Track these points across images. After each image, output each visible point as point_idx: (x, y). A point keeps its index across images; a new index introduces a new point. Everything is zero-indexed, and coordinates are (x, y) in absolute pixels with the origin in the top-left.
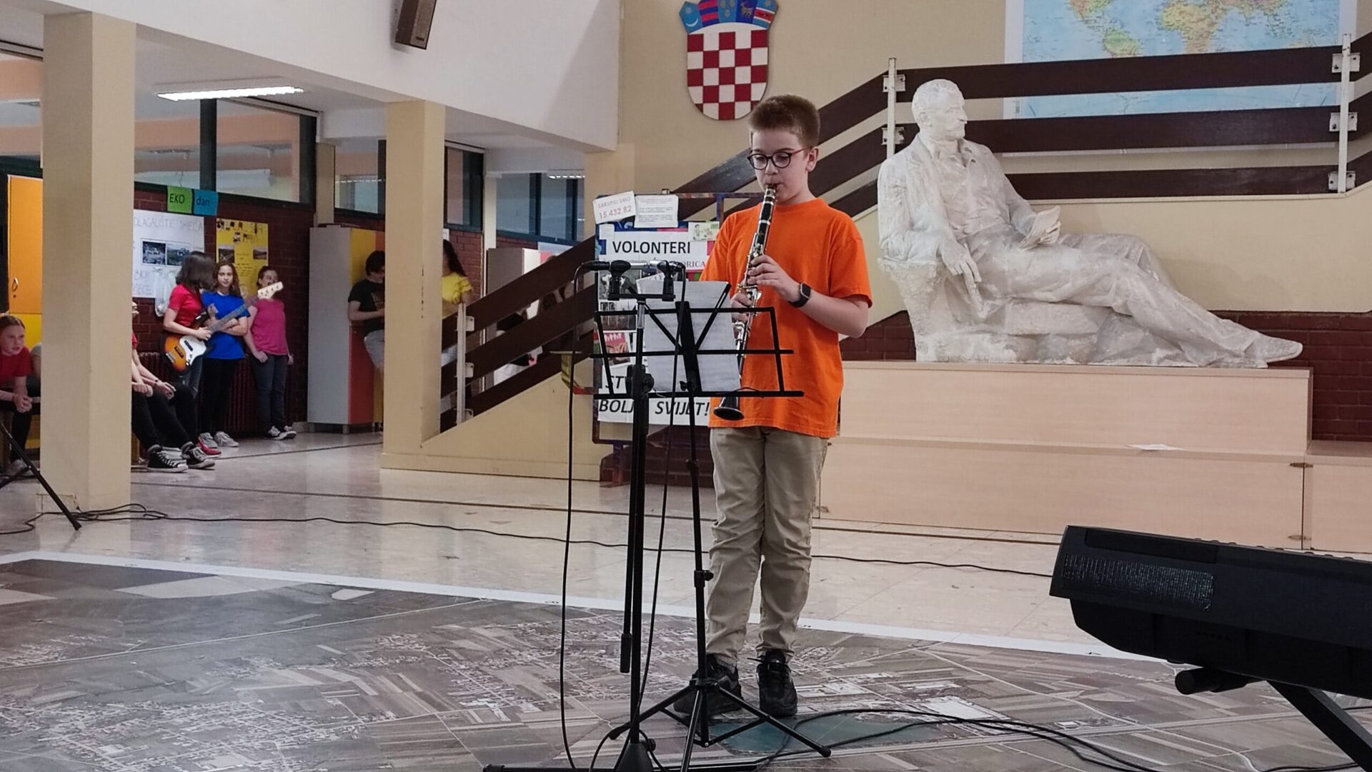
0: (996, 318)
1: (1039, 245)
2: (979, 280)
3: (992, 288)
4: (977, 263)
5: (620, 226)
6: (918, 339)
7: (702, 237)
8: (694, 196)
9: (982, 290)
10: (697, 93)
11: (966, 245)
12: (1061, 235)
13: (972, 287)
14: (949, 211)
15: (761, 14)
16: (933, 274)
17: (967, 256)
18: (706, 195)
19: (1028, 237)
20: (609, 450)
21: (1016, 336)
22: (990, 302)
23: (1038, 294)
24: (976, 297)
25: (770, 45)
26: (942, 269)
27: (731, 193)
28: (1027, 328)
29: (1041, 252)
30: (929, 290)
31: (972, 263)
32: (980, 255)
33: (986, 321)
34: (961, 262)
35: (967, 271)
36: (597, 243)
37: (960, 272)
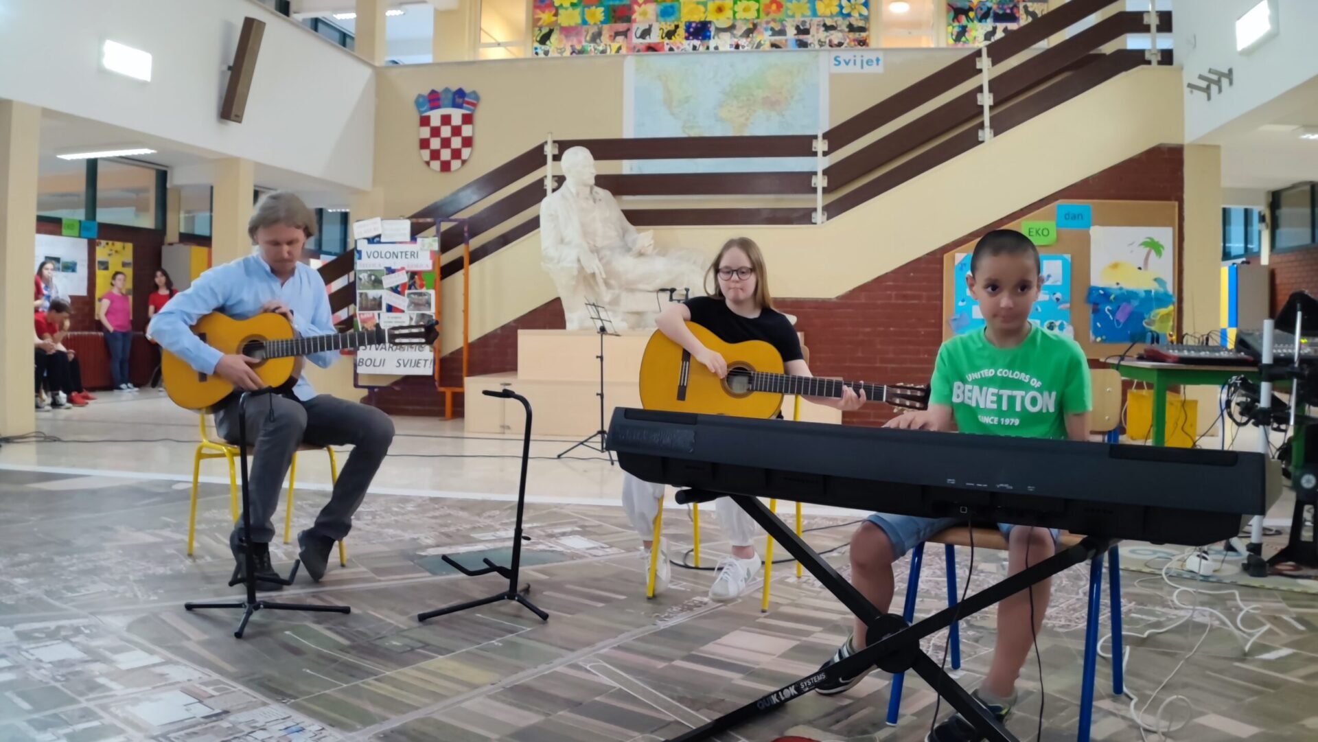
0: (615, 302)
1: (641, 254)
2: (604, 276)
3: (613, 282)
4: (604, 265)
5: (371, 241)
6: (568, 315)
7: (426, 247)
8: (421, 220)
9: (607, 284)
10: (426, 154)
11: (596, 254)
12: (655, 248)
13: (600, 281)
14: (586, 233)
15: (468, 103)
16: (575, 273)
17: (597, 261)
18: (429, 220)
19: (634, 249)
20: (365, 392)
21: (628, 313)
22: (611, 291)
23: (641, 286)
24: (603, 287)
25: (474, 123)
26: (581, 269)
27: (447, 218)
28: (635, 308)
29: (642, 259)
30: (574, 283)
31: (600, 265)
32: (604, 261)
33: (610, 303)
34: (593, 265)
35: (597, 272)
36: (356, 253)
37: (592, 272)
